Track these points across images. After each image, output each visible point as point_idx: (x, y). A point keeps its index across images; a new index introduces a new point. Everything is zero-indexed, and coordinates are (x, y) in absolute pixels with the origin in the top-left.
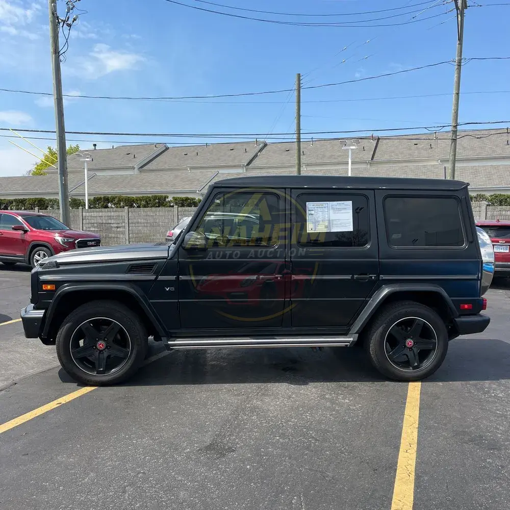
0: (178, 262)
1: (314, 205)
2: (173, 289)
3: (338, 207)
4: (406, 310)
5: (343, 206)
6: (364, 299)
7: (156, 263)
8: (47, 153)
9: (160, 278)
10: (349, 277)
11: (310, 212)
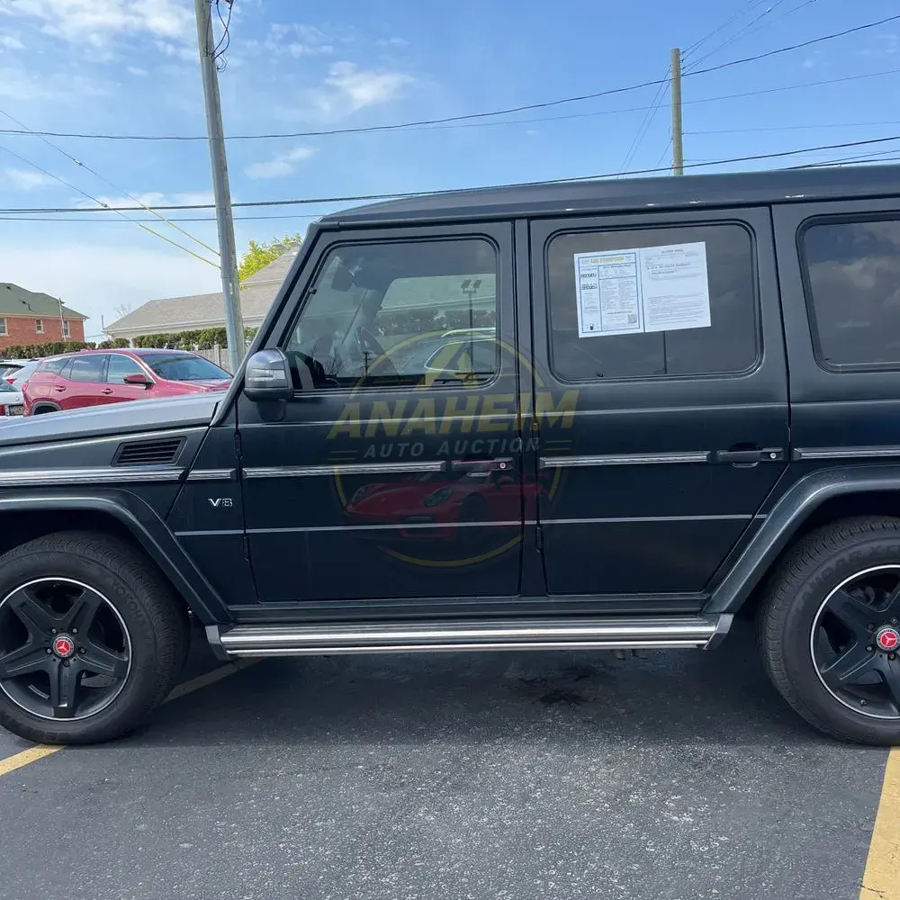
0: (238, 431)
1: (596, 261)
2: (228, 502)
3: (666, 261)
4: (875, 544)
5: (682, 259)
6: (750, 516)
7: (184, 437)
8: (249, 253)
9: (196, 474)
10: (701, 457)
11: (585, 281)
